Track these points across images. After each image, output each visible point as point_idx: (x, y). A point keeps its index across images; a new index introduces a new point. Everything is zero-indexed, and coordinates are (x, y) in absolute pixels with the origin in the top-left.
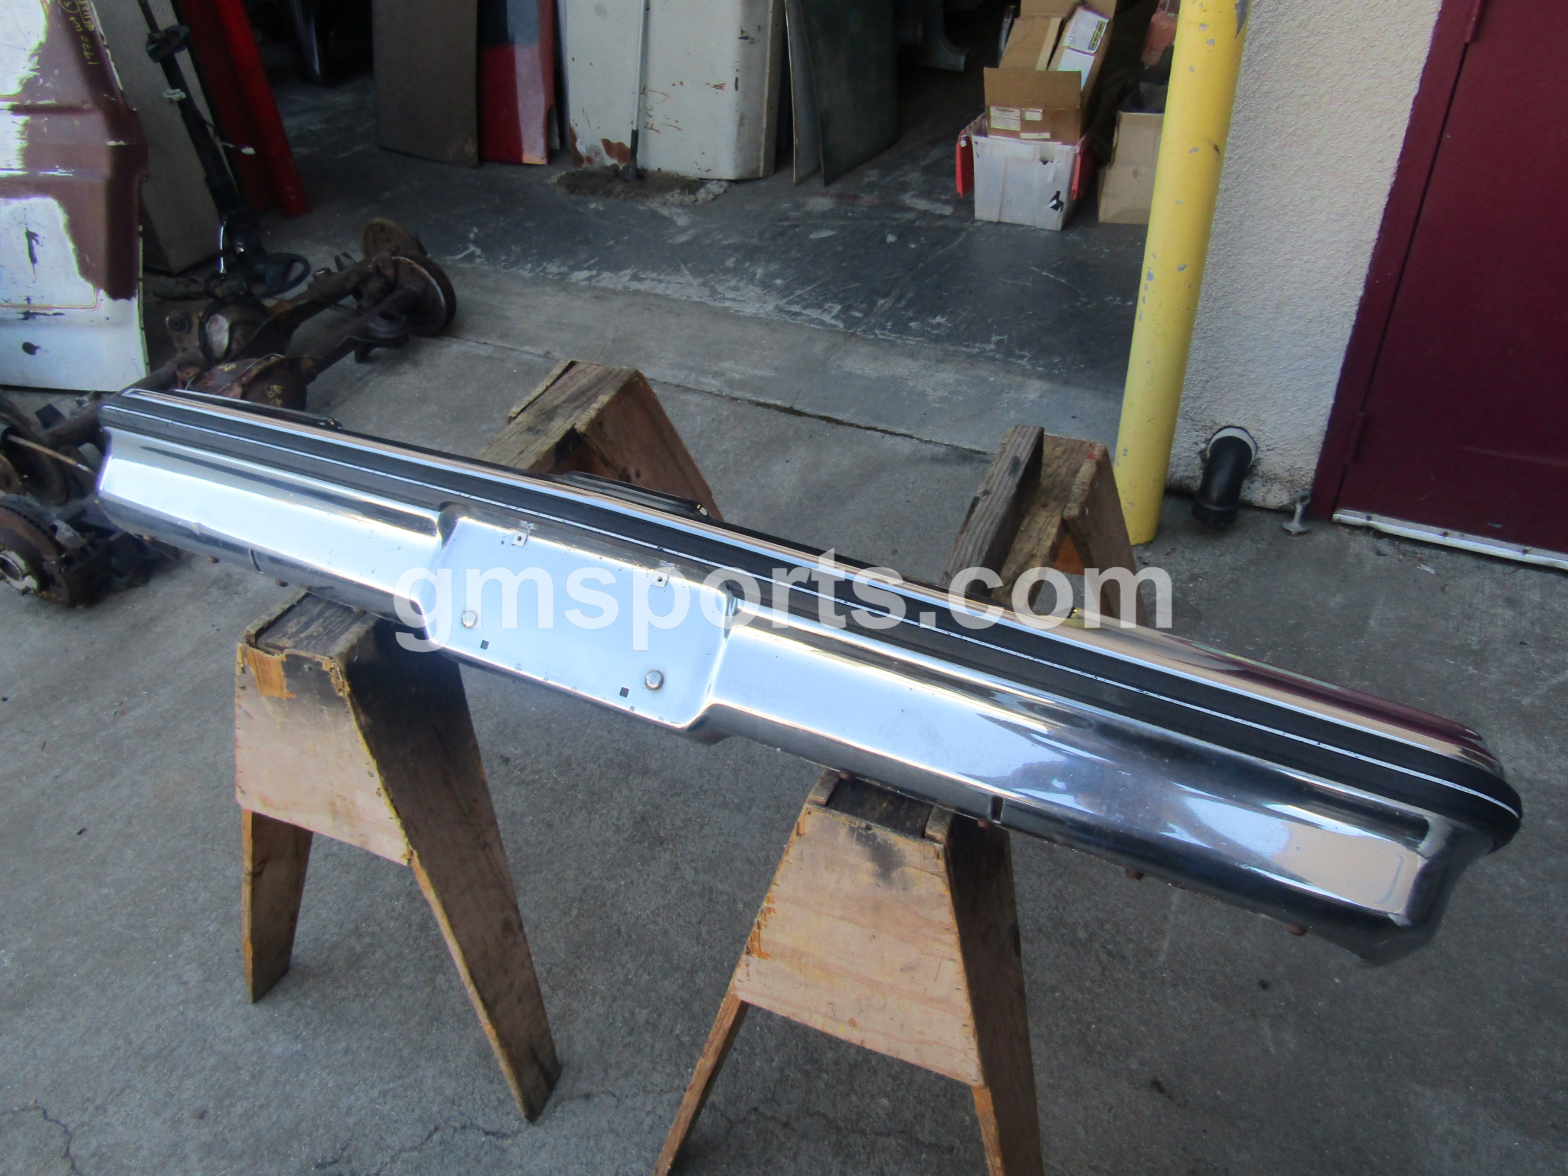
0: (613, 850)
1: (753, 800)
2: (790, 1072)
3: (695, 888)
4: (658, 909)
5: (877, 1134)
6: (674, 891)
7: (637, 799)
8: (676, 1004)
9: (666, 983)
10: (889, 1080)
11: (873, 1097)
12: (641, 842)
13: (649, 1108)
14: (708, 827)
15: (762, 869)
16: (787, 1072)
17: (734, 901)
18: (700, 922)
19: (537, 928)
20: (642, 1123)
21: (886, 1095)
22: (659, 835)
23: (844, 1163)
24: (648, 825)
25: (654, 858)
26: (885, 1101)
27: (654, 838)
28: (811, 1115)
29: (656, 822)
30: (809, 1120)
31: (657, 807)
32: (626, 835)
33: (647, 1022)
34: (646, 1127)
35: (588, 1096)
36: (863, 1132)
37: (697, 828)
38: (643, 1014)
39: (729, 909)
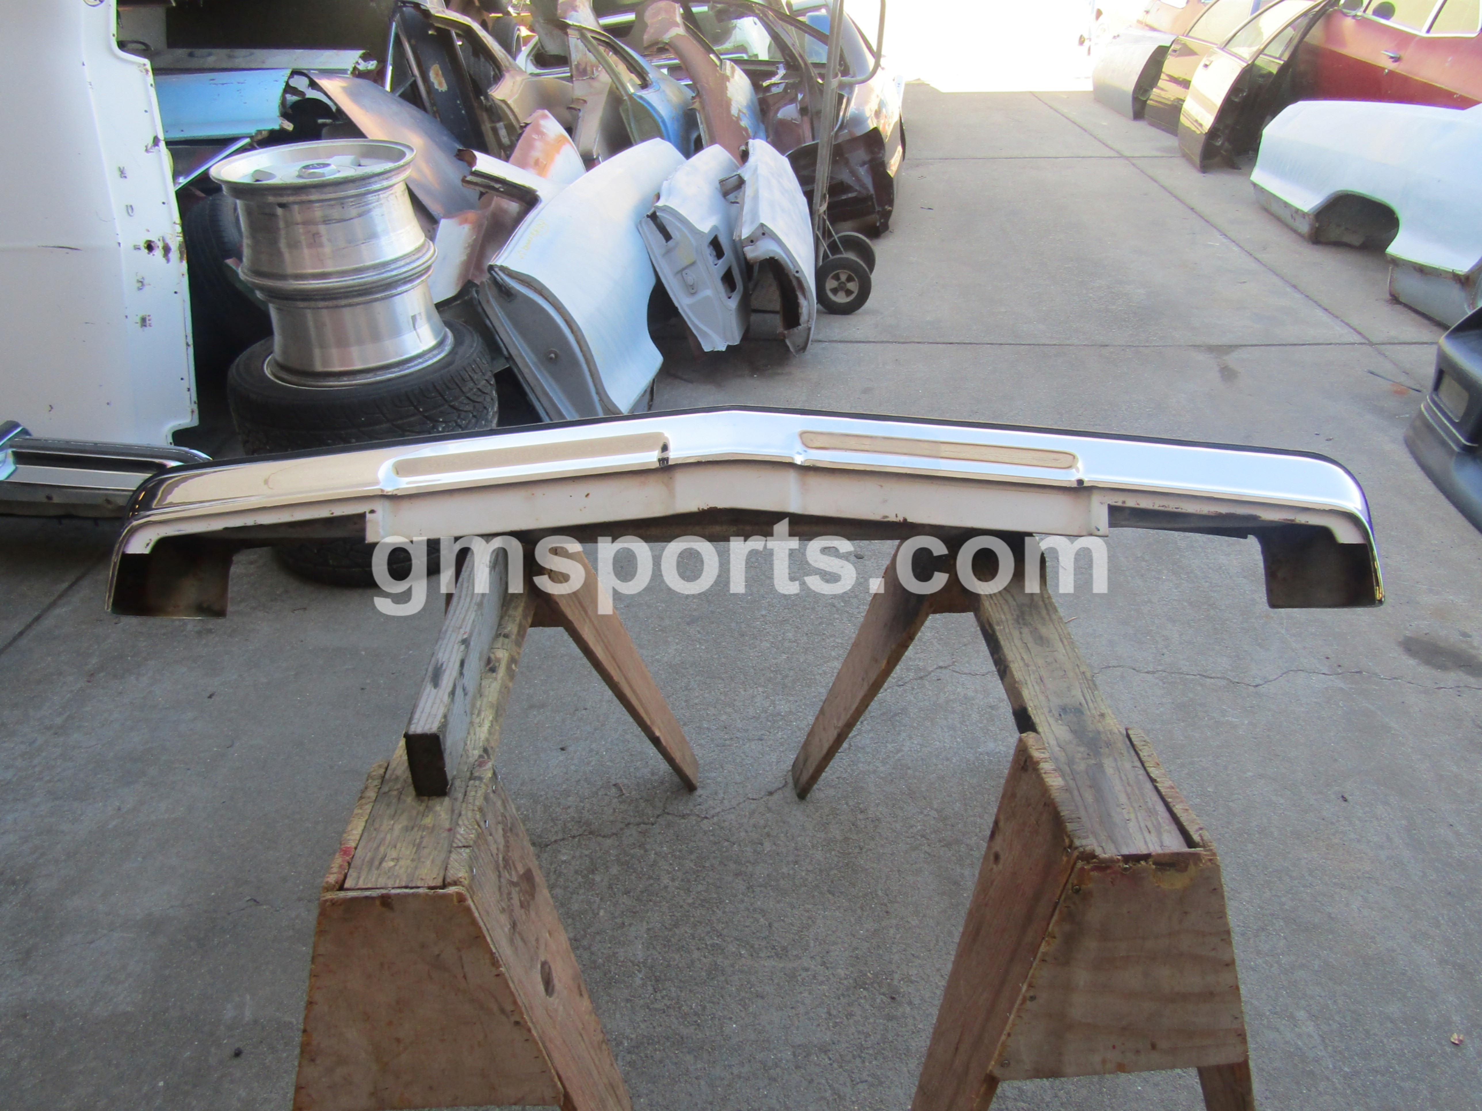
0: (896, 957)
1: (798, 1067)
2: (639, 852)
3: (795, 953)
4: (814, 922)
5: (563, 839)
6: (812, 944)
7: (918, 1017)
8: (748, 862)
9: (766, 872)
10: (565, 871)
11: (574, 857)
12: (876, 975)
13: (725, 802)
14: (824, 1017)
15: (743, 994)
16: (642, 852)
17: (752, 956)
18: (770, 925)
19: (899, 871)
20: (724, 793)
21: (564, 862)
22: (865, 989)
23: (580, 818)
24: (884, 994)
25: (853, 966)
26: (564, 858)
27: (866, 984)
28: (613, 834)
29: (878, 1001)
30: (614, 831)
31: (890, 1018)
32: (896, 976)
33: (762, 844)
34: (721, 792)
35: (771, 794)
36: (574, 837)
37: (834, 1012)
38: (768, 846)
39: (752, 947)
